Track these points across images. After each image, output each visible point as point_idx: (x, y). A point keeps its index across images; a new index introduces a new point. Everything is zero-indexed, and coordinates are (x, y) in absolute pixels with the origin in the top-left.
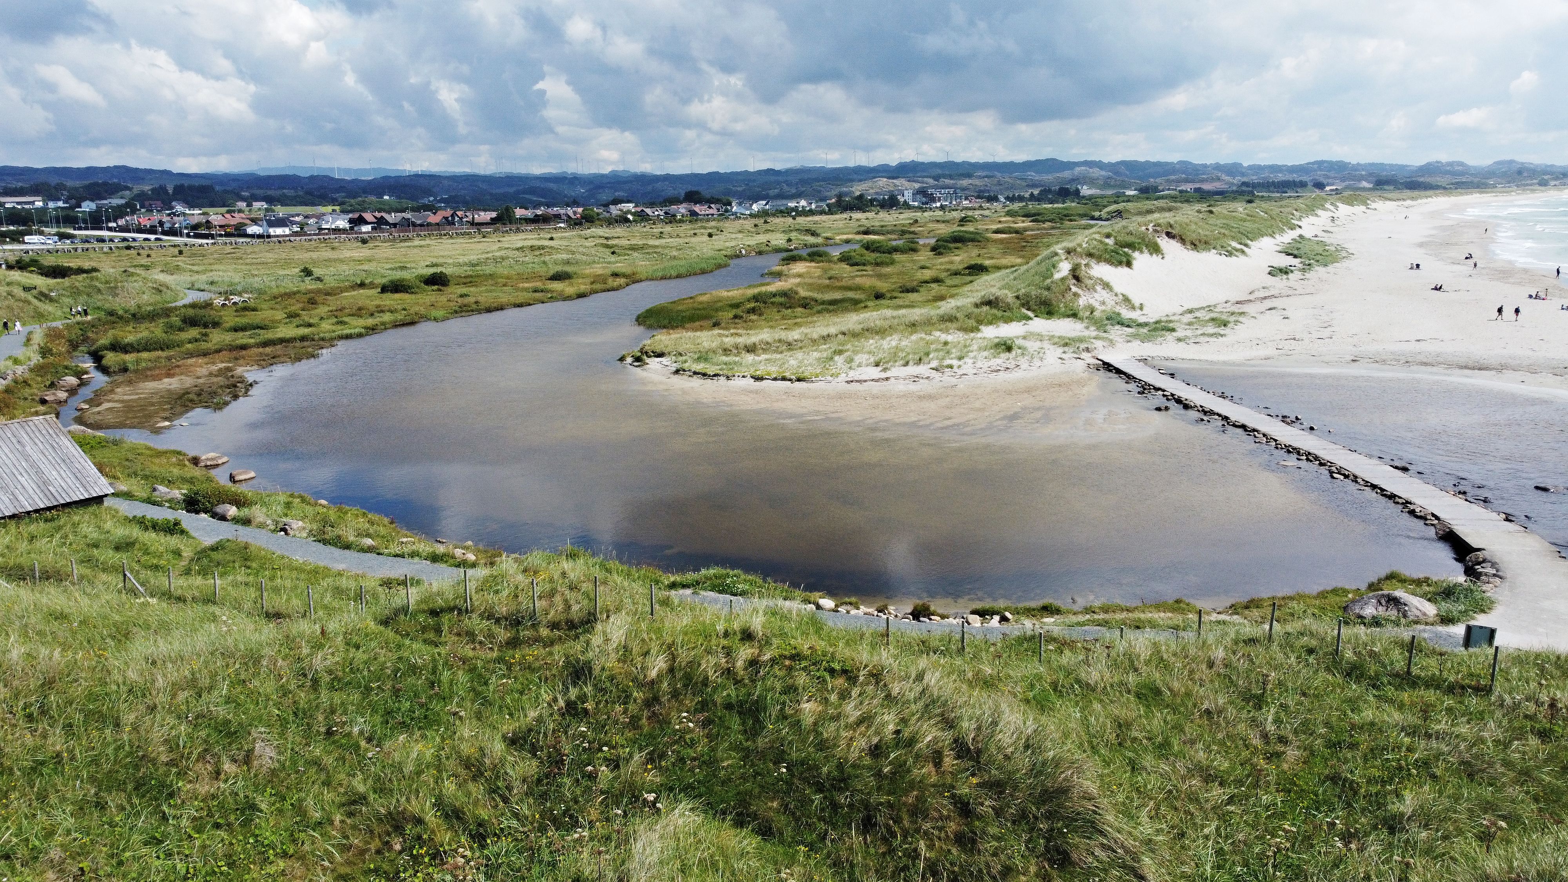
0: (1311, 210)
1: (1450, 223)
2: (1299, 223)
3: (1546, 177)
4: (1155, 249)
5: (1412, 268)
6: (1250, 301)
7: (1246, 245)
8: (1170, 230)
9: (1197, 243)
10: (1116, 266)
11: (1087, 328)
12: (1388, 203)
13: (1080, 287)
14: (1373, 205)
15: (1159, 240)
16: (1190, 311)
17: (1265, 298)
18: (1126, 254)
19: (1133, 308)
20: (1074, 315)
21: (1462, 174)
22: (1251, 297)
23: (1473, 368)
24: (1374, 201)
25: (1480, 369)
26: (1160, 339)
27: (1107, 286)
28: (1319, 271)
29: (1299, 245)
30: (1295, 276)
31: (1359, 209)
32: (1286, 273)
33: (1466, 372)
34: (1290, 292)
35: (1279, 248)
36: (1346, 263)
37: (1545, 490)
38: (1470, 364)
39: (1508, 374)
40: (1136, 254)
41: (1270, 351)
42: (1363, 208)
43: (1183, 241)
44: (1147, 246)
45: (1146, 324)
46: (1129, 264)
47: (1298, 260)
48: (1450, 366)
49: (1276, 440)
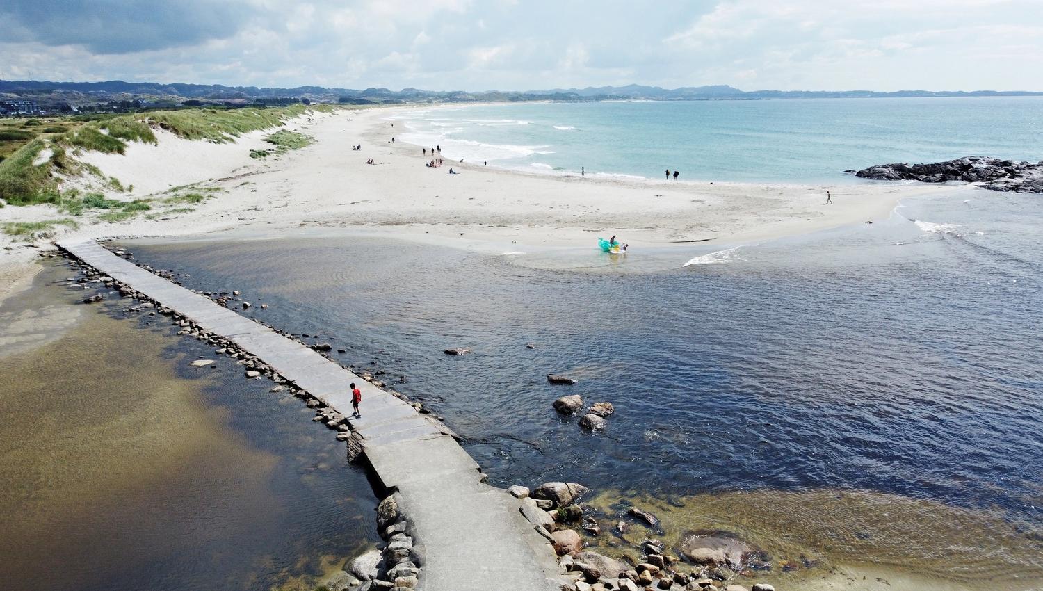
0: (294, 114)
1: (381, 122)
2: (285, 122)
3: (431, 98)
4: (149, 138)
5: (354, 149)
6: (232, 178)
7: (236, 135)
8: (164, 122)
9: (189, 133)
10: (107, 153)
11: (60, 212)
12: (345, 111)
13: (63, 173)
14: (336, 112)
15: (154, 131)
16: (174, 190)
17: (245, 175)
18: (118, 142)
19: (122, 190)
20: (52, 200)
21: (387, 96)
22: (233, 175)
23: (392, 224)
24: (337, 110)
25: (397, 224)
26: (130, 218)
27: (94, 170)
28: (291, 153)
29: (280, 136)
30: (273, 156)
31: (327, 114)
32: (264, 155)
33: (387, 227)
34: (266, 170)
35: (264, 138)
36: (312, 147)
37: (453, 353)
38: (390, 220)
39: (417, 226)
40: (131, 143)
41: (233, 222)
42: (330, 114)
43: (176, 131)
44: (141, 136)
45: (123, 204)
46: (121, 151)
47: (276, 146)
48: (375, 223)
49: (200, 329)
